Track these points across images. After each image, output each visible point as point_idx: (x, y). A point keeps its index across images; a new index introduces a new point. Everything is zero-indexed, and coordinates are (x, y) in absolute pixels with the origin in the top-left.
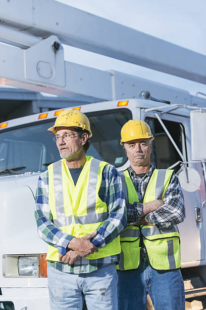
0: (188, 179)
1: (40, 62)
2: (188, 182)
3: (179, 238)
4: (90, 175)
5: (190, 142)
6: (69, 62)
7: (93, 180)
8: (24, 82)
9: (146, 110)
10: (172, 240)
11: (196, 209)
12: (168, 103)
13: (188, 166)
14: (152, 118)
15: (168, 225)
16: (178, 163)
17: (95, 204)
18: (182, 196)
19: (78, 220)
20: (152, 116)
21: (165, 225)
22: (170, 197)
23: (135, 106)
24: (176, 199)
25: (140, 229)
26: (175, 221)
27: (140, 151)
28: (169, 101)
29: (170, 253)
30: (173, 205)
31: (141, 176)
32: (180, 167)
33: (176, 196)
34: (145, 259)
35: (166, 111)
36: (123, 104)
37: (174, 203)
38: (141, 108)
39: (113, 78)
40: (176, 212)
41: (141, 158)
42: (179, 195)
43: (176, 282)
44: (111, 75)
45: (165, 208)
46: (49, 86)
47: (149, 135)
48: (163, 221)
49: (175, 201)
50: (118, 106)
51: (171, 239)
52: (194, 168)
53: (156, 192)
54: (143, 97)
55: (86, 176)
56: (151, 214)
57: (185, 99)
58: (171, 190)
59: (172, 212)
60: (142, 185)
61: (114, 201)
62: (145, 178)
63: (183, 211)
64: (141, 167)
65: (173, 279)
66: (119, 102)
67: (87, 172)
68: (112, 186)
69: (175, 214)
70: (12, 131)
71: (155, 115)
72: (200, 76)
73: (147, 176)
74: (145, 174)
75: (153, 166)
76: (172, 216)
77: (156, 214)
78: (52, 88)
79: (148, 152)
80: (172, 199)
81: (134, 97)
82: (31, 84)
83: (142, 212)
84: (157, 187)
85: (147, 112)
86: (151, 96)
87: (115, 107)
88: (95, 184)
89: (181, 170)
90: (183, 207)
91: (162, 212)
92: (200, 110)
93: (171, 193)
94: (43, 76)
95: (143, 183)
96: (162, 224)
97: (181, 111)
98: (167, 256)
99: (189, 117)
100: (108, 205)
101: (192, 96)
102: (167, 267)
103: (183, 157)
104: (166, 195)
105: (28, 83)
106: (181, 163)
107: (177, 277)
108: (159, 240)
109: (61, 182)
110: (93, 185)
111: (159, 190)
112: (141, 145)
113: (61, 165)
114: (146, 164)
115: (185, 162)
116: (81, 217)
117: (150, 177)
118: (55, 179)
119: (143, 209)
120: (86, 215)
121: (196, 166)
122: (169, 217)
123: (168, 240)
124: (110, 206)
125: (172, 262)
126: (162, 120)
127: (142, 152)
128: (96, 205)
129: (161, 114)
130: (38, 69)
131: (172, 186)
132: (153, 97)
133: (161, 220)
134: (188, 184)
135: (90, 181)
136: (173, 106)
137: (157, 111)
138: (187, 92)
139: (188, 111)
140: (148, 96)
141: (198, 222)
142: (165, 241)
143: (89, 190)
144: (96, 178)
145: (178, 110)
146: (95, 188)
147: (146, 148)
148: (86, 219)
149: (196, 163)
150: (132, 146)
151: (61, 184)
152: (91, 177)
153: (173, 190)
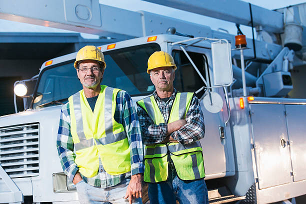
0: (211, 102)
1: (78, 5)
2: (212, 105)
3: (202, 152)
4: (105, 102)
5: (212, 70)
6: (103, 5)
7: (109, 106)
8: (64, 24)
9: (173, 44)
10: (195, 155)
11: (220, 128)
12: (192, 37)
13: (211, 91)
14: (178, 50)
15: (191, 141)
16: (202, 88)
17: (112, 126)
18: (202, 115)
19: (100, 142)
20: (178, 48)
21: (188, 141)
22: (192, 117)
23: (163, 41)
24: (196, 118)
25: (167, 146)
26: (196, 137)
27: (164, 78)
28: (193, 35)
29: (195, 165)
30: (194, 124)
31: (165, 100)
32: (205, 92)
33: (196, 116)
34: (173, 170)
35: (190, 44)
36: (152, 39)
37: (195, 122)
38: (168, 42)
39: (143, 18)
40: (197, 130)
41: (165, 84)
42: (199, 115)
43: (201, 188)
44: (141, 15)
45: (188, 127)
46: (87, 26)
47: (172, 64)
48: (186, 138)
49: (196, 120)
50: (148, 41)
51: (194, 153)
52: (216, 92)
53: (179, 113)
54: (170, 33)
55: (102, 103)
56: (176, 133)
57: (208, 34)
58: (192, 111)
59: (193, 130)
60: (167, 107)
61: (130, 123)
62: (169, 102)
63: (203, 128)
64: (165, 92)
65: (198, 186)
66: (149, 38)
67: (103, 100)
68: (127, 109)
69: (196, 132)
70: (56, 68)
71: (181, 48)
72: (220, 14)
73: (171, 100)
74: (169, 98)
75: (175, 90)
76: (194, 133)
77: (180, 132)
78: (90, 28)
79: (171, 79)
80: (193, 119)
81: (162, 34)
82: (71, 25)
83: (167, 131)
84: (180, 108)
85: (174, 45)
86: (177, 31)
87: (146, 42)
88: (110, 109)
89: (205, 94)
90: (204, 125)
91: (185, 130)
92: (220, 41)
93: (192, 114)
94: (82, 18)
95: (167, 106)
96: (185, 141)
97: (203, 43)
98: (192, 168)
99: (211, 49)
100: (124, 127)
101: (213, 31)
102: (193, 178)
103: (207, 84)
104: (188, 115)
105: (68, 24)
106: (204, 88)
107: (202, 185)
108: (184, 155)
109: (80, 111)
110: (108, 110)
111: (182, 111)
112: (165, 73)
113: (79, 96)
114: (169, 89)
115: (209, 87)
116: (101, 139)
117: (174, 100)
118: (75, 109)
119: (167, 128)
120: (106, 136)
121: (218, 90)
122: (191, 135)
123: (192, 154)
124: (127, 127)
125: (197, 173)
126: (187, 52)
127: (165, 78)
128: (114, 127)
129: (186, 47)
130: (76, 12)
131: (192, 107)
132: (178, 32)
133: (184, 137)
134: (212, 106)
135: (106, 107)
136: (196, 39)
137: (182, 44)
138: (209, 27)
139: (209, 43)
140: (174, 32)
141: (222, 139)
142: (189, 155)
143: (105, 115)
144: (111, 103)
145: (200, 42)
146: (111, 113)
147: (169, 75)
148: (106, 140)
149: (218, 88)
150: (157, 73)
151: (81, 112)
152: (107, 103)
153: (194, 110)
